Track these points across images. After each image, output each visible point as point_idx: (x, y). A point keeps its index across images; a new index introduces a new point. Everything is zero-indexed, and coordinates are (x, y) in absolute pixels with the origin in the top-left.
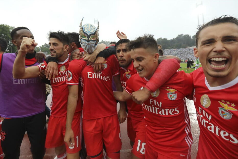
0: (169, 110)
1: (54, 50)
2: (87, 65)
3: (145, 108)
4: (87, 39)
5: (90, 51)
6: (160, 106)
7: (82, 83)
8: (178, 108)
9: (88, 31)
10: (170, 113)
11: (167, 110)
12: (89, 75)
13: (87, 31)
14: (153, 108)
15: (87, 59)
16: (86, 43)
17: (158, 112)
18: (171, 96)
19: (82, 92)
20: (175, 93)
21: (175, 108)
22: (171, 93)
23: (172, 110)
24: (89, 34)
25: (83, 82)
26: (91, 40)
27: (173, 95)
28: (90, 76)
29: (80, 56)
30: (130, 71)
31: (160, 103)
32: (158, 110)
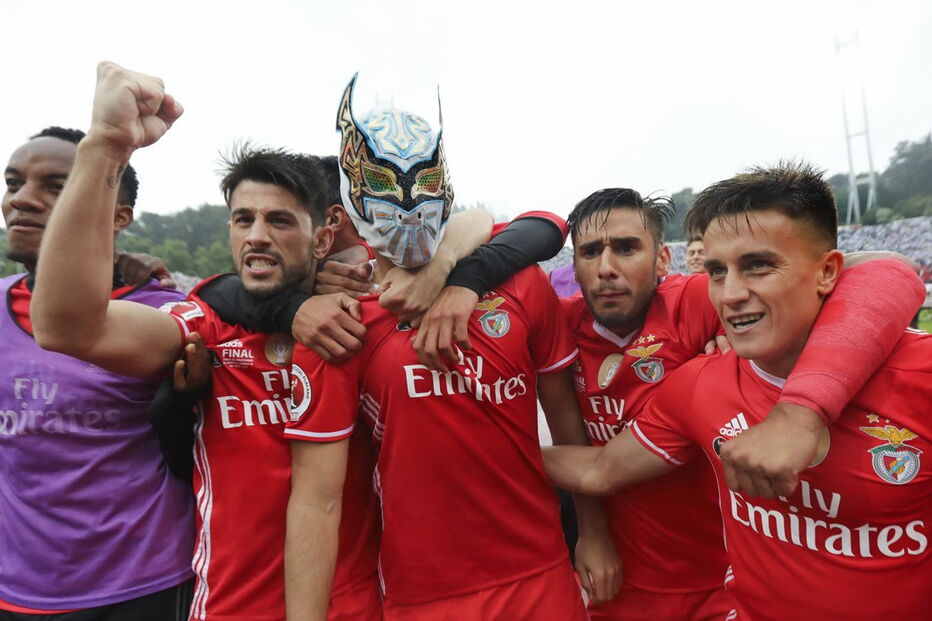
0: (875, 529)
1: (274, 248)
2: (400, 328)
3: (747, 519)
4: (399, 192)
5: (418, 257)
6: (834, 512)
7: (377, 422)
8: (921, 523)
9: (400, 149)
10: (883, 546)
11: (864, 532)
12: (416, 381)
13: (394, 149)
14: (794, 520)
15: (400, 297)
16: (394, 215)
17: (820, 542)
18: (888, 461)
19: (376, 469)
20: (909, 449)
21: (910, 521)
22: (890, 448)
23: (891, 534)
24: (405, 166)
25: (382, 421)
26: (422, 198)
27: (900, 455)
28: (419, 387)
29: (355, 283)
30: (661, 344)
31: (831, 496)
32: (818, 529)
